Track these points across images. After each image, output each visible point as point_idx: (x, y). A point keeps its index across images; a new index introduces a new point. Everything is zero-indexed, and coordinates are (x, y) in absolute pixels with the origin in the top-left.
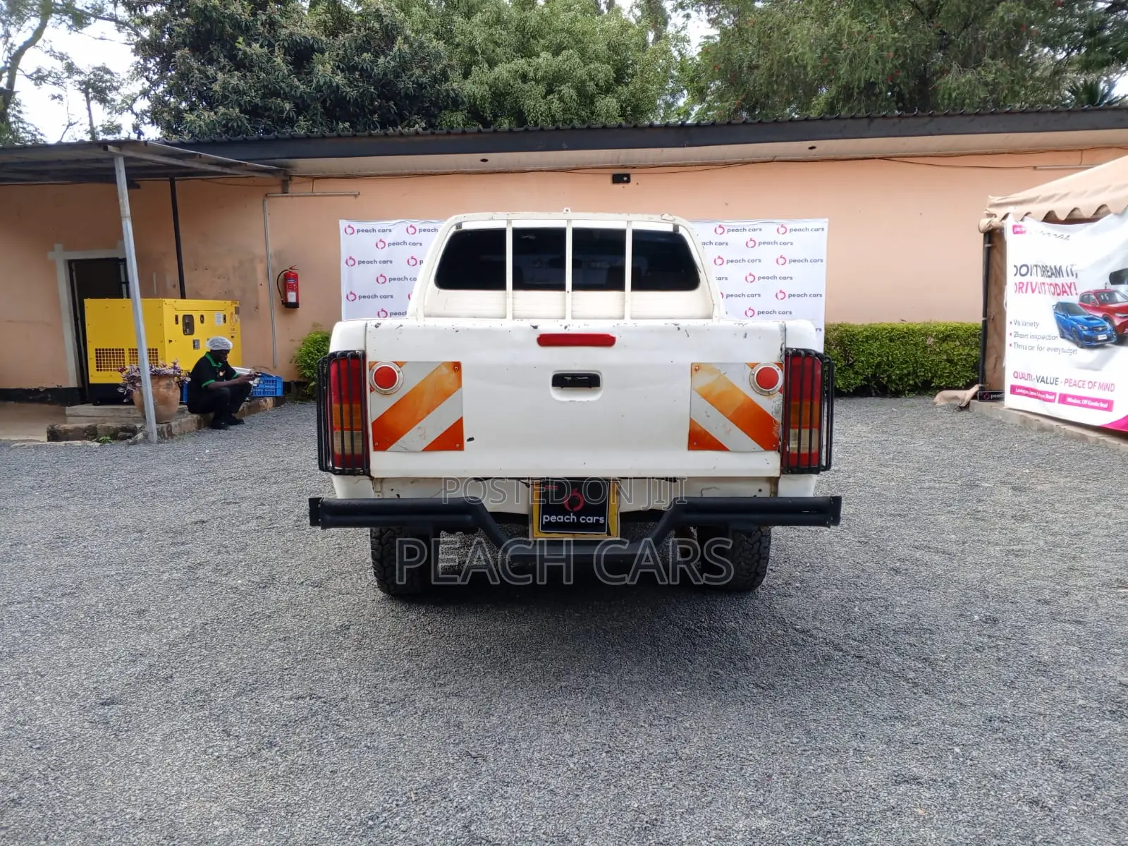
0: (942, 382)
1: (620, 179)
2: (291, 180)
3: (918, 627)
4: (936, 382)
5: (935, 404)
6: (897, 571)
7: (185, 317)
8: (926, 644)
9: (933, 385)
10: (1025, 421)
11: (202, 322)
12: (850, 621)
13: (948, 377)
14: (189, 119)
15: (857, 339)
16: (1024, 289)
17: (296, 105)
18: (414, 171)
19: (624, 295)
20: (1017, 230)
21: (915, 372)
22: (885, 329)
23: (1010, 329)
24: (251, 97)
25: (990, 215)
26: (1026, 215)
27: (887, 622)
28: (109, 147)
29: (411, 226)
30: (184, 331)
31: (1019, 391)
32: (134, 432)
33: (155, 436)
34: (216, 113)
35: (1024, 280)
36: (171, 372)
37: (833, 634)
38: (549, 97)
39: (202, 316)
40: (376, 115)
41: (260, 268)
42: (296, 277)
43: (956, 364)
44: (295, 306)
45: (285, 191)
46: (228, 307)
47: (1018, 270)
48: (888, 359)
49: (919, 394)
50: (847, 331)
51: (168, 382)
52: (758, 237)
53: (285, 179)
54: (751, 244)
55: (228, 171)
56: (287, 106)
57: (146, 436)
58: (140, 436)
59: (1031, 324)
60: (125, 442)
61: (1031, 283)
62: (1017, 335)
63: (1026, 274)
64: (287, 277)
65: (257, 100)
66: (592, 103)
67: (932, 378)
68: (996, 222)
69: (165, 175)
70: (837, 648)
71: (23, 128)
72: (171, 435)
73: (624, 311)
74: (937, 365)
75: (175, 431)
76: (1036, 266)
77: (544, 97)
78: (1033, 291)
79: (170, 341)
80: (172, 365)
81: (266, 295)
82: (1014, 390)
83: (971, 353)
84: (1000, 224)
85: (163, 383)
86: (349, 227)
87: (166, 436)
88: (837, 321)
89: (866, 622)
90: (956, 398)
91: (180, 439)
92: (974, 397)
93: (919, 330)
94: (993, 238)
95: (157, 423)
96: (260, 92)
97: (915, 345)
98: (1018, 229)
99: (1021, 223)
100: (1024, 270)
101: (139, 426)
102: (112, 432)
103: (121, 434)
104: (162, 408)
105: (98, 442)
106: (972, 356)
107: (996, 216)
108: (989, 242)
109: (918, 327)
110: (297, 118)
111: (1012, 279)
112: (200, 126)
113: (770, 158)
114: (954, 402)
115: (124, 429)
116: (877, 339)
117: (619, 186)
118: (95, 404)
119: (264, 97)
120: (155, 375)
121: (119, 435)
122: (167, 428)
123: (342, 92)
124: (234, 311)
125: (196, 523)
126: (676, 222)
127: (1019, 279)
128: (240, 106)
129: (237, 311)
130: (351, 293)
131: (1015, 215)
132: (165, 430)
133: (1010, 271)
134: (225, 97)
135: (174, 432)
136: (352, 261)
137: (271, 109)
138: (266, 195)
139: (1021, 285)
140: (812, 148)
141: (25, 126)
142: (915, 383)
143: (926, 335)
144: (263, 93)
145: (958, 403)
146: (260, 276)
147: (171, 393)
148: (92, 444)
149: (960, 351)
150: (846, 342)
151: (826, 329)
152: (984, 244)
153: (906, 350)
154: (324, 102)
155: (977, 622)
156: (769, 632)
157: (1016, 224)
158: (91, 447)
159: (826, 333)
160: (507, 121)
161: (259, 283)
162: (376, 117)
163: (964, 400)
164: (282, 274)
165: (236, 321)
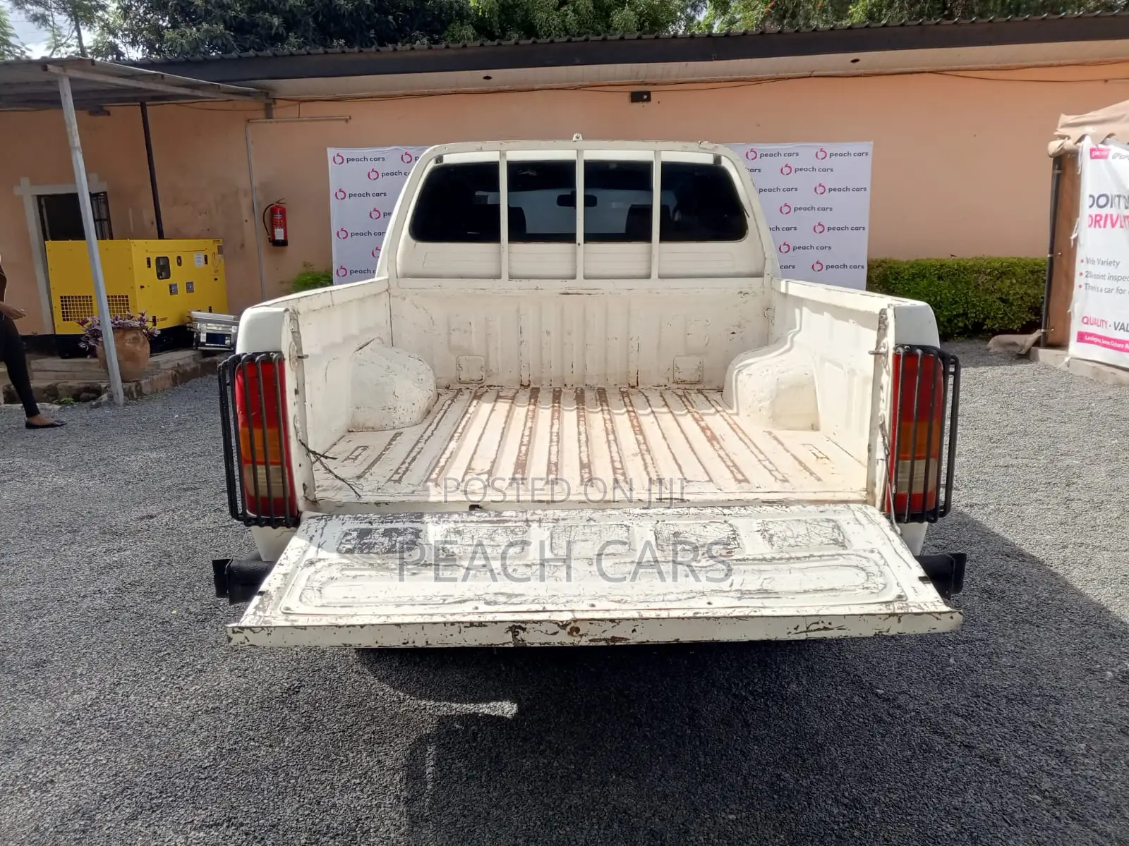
0: (995, 324)
1: (639, 97)
2: (275, 103)
3: (1037, 692)
4: (989, 323)
5: (988, 349)
6: (990, 593)
7: (158, 259)
8: (1054, 723)
9: (985, 327)
10: (1097, 373)
11: (180, 264)
12: (944, 681)
13: (1002, 318)
14: (169, 37)
15: (903, 277)
16: (1102, 223)
17: (286, 21)
18: (409, 92)
19: (651, 248)
20: (1096, 154)
21: (965, 314)
22: (933, 266)
23: (1080, 267)
24: (237, 12)
25: (1063, 137)
26: (1109, 136)
27: (995, 683)
28: (49, 66)
29: (406, 154)
30: (159, 276)
31: (1089, 338)
32: (98, 392)
33: (121, 397)
34: (198, 30)
35: (1103, 212)
36: (137, 324)
37: (927, 703)
38: (563, 9)
39: (179, 258)
40: (373, 31)
41: (245, 203)
42: (283, 212)
43: (1012, 304)
44: (284, 243)
45: (269, 116)
46: (209, 246)
47: (1095, 201)
48: (936, 299)
49: (970, 337)
50: (891, 267)
51: (134, 335)
52: (794, 162)
53: (269, 103)
54: (786, 170)
55: (199, 93)
56: (276, 21)
57: (111, 397)
58: (105, 397)
59: (1110, 263)
60: (88, 403)
61: (1111, 215)
62: (1088, 275)
63: (1105, 205)
64: (273, 211)
65: (243, 15)
66: (608, 16)
67: (984, 319)
68: (1069, 144)
69: (135, 100)
70: (937, 731)
71: (9, 51)
72: (140, 393)
73: (650, 268)
74: (991, 305)
75: (146, 389)
76: (1119, 196)
77: (558, 9)
78: (1113, 225)
79: (142, 287)
80: (140, 316)
81: (253, 232)
82: (1082, 337)
83: (1029, 291)
84: (1075, 147)
85: (130, 336)
86: (338, 155)
87: (135, 396)
88: (880, 256)
89: (967, 681)
90: (1014, 344)
91: (151, 399)
92: (1037, 343)
93: (971, 267)
94: (1065, 164)
95: (123, 381)
96: (246, 6)
97: (966, 283)
98: (1098, 153)
99: (1101, 146)
100: (1102, 201)
101: (103, 386)
102: (74, 392)
103: (84, 395)
104: (129, 365)
105: (59, 403)
106: (1029, 296)
107: (1069, 138)
108: (1059, 169)
109: (971, 263)
110: (287, 33)
111: (1086, 210)
112: (181, 44)
113: (807, 73)
114: (1011, 348)
115: (87, 389)
116: (924, 277)
117: (638, 106)
118: (63, 357)
119: (251, 11)
120: (119, 328)
121: (81, 397)
122: (136, 386)
123: (336, 6)
124: (216, 251)
125: (142, 519)
126: (718, 152)
127: (1095, 210)
128: (225, 22)
129: (220, 250)
130: (342, 230)
131: (1094, 137)
132: (133, 389)
133: (1085, 201)
134: (208, 12)
135: (144, 391)
136: (343, 194)
137: (258, 25)
138: (248, 121)
139: (1098, 218)
140: (855, 61)
141: (11, 48)
142: (965, 324)
143: (979, 272)
144: (250, 8)
145: (1017, 350)
146: (245, 213)
147: (138, 348)
148: (51, 407)
149: (1015, 289)
150: (891, 280)
151: (869, 266)
152: (1054, 169)
153: (957, 289)
154: (315, 18)
155: (1111, 681)
156: (842, 698)
157: (1094, 147)
158: (50, 410)
159: (868, 270)
160: (516, 36)
161: (244, 219)
162: (372, 33)
163: (1023, 347)
164: (269, 210)
165: (220, 261)
